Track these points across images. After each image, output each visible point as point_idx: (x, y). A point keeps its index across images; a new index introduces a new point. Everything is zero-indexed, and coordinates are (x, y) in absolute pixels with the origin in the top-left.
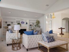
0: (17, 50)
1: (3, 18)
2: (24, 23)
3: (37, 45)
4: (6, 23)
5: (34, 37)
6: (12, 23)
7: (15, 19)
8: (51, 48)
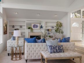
0: (16, 60)
1: (9, 21)
2: (37, 26)
3: (39, 56)
4: (13, 27)
5: (35, 46)
6: (21, 27)
7: (25, 21)
8: (49, 59)
